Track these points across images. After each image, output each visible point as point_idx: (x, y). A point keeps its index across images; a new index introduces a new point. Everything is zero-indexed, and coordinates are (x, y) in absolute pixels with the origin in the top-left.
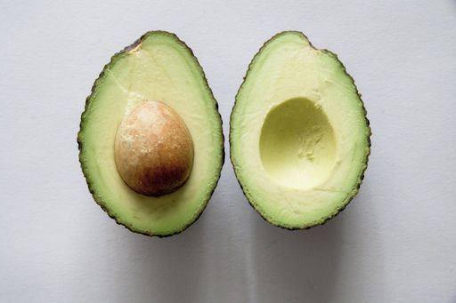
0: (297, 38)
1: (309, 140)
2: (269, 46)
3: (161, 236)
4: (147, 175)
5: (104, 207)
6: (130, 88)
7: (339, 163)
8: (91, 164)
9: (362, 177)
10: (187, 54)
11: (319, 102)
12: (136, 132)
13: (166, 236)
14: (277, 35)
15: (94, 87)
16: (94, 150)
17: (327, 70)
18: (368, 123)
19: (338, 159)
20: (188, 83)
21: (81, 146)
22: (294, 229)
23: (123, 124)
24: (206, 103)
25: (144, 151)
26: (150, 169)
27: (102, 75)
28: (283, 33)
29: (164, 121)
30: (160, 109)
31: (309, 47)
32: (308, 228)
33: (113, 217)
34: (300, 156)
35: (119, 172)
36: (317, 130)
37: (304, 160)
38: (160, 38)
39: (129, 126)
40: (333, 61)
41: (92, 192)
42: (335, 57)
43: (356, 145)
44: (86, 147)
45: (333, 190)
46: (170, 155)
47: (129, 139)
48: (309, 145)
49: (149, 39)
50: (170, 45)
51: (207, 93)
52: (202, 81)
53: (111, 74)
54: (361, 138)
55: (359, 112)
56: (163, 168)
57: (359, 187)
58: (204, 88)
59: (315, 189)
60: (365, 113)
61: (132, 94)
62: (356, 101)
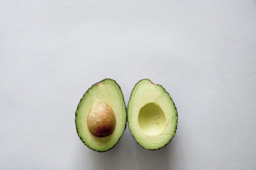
0: (147, 81)
1: (156, 117)
2: (137, 85)
3: (99, 152)
4: (98, 129)
5: (81, 138)
6: (96, 98)
7: (167, 124)
8: (79, 123)
9: (176, 128)
10: (118, 88)
11: (158, 103)
12: (97, 113)
13: (101, 152)
14: (139, 81)
15: (84, 95)
16: (81, 117)
17: (159, 92)
18: (176, 109)
19: (167, 123)
20: (117, 99)
21: (76, 115)
22: (154, 150)
23: (92, 110)
24: (122, 107)
25: (98, 120)
26: (99, 127)
27: (87, 91)
28: (142, 80)
29: (107, 111)
30: (106, 107)
31: (151, 84)
32: (159, 149)
33: (83, 142)
34: (154, 123)
35: (88, 127)
36: (159, 114)
37: (155, 125)
38: (110, 82)
39: (94, 111)
40: (161, 88)
41: (77, 132)
42: (161, 86)
43: (173, 117)
44: (78, 116)
45: (166, 134)
46: (107, 123)
47: (94, 115)
48: (156, 120)
49: (106, 81)
50: (113, 84)
51: (123, 103)
52: (122, 99)
53: (91, 92)
54: (174, 114)
55: (172, 105)
56: (104, 127)
57: (175, 132)
58: (122, 101)
59: (160, 135)
60: (174, 105)
61: (97, 100)
62: (171, 101)
